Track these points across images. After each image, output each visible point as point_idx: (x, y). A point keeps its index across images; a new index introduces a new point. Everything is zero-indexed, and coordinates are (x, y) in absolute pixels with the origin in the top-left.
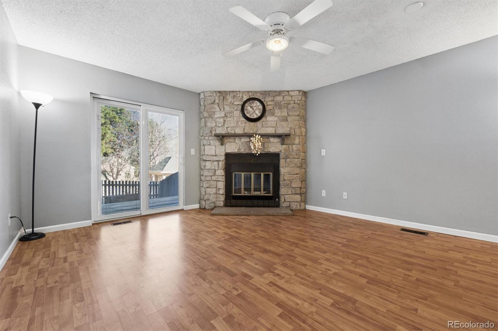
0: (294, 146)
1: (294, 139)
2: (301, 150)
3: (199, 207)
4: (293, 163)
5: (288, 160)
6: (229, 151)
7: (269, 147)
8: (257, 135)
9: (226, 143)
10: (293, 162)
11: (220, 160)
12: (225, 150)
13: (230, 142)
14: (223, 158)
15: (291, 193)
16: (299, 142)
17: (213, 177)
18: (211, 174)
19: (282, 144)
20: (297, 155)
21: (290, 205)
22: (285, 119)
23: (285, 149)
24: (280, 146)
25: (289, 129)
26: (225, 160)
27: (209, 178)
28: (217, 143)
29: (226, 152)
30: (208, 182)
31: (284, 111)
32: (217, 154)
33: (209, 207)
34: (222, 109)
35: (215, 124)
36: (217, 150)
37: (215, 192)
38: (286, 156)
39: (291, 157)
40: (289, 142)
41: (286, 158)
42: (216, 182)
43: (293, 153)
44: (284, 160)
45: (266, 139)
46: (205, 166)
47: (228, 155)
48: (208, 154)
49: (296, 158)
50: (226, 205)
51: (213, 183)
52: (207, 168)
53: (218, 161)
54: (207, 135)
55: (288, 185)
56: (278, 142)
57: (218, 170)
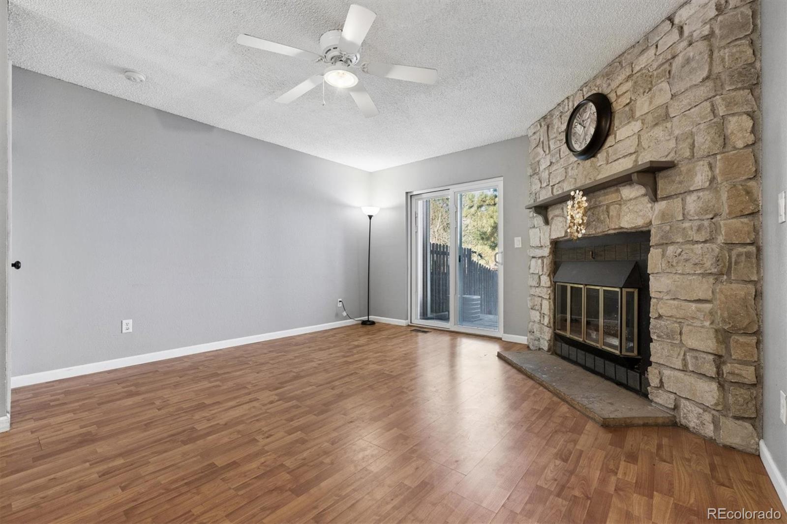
0: (691, 199)
1: (691, 173)
2: (725, 210)
3: (527, 342)
4: (687, 260)
5: (671, 249)
6: (555, 236)
7: (623, 213)
8: (578, 191)
9: (552, 219)
10: (685, 256)
11: (544, 255)
12: (550, 235)
13: (557, 216)
14: (546, 252)
15: (679, 364)
16: (713, 180)
17: (537, 289)
18: (535, 283)
19: (655, 198)
20: (699, 229)
21: (676, 407)
22: (664, 116)
23: (663, 216)
24: (650, 205)
25: (672, 144)
26: (551, 256)
27: (533, 291)
28: (540, 221)
29: (551, 238)
30: (533, 297)
31: (661, 90)
32: (542, 244)
33: (534, 346)
34: (547, 152)
35: (539, 185)
36: (542, 236)
37: (540, 319)
38: (662, 238)
39: (680, 240)
40: (671, 189)
41: (666, 244)
42: (540, 299)
43: (687, 224)
44: (660, 250)
45: (614, 195)
46: (530, 268)
47: (556, 244)
48: (533, 245)
49: (697, 242)
50: (553, 351)
51: (537, 301)
52: (531, 271)
53: (542, 257)
55: (670, 335)
56: (643, 195)
57: (543, 276)
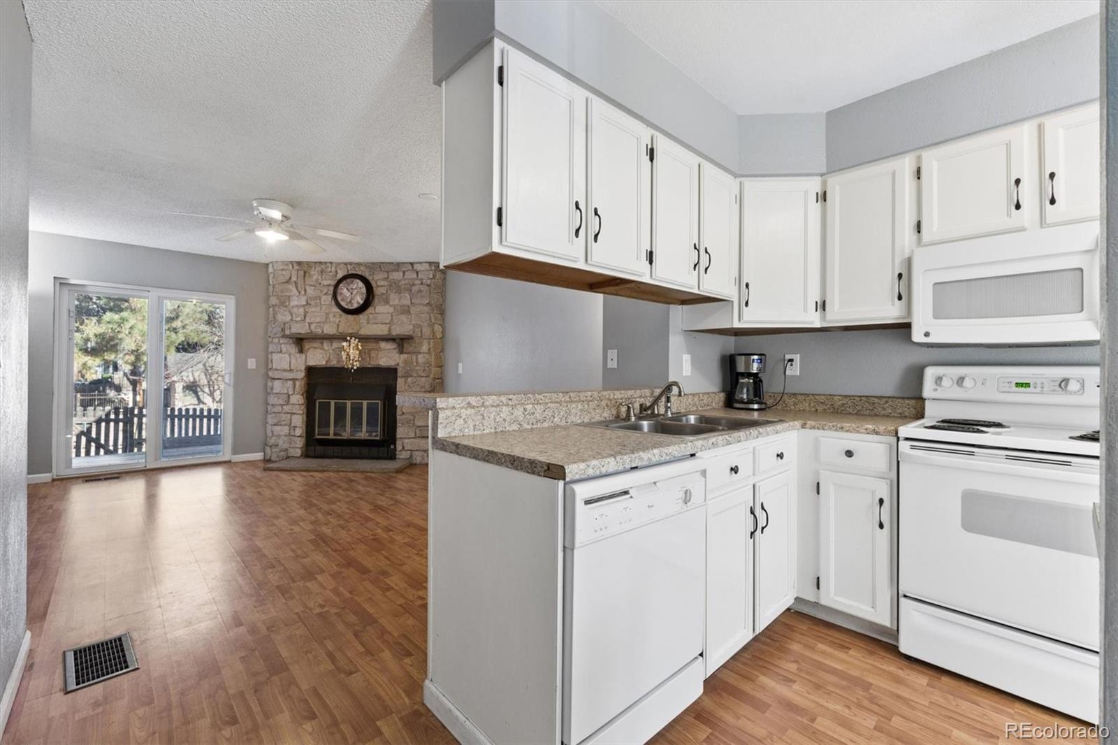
0: (420, 356)
1: (421, 344)
2: (433, 364)
3: (262, 458)
4: (418, 385)
5: (410, 379)
6: (312, 363)
7: (379, 356)
8: (353, 338)
9: (309, 349)
10: (417, 383)
11: (298, 377)
12: (306, 362)
13: (315, 348)
14: (301, 375)
15: (413, 435)
16: (429, 349)
17: (284, 407)
18: (281, 402)
19: (401, 352)
20: (424, 371)
21: (411, 456)
22: (406, 311)
23: (405, 362)
24: (398, 355)
25: (411, 327)
26: (305, 379)
27: (278, 409)
28: (293, 349)
29: (308, 364)
30: (278, 414)
31: (406, 297)
32: (292, 368)
33: (277, 457)
34: (303, 292)
35: (290, 318)
36: (293, 361)
37: (288, 432)
38: (405, 373)
39: (415, 375)
40: (411, 349)
41: (406, 376)
42: (289, 415)
43: (418, 368)
44: (403, 379)
45: (374, 344)
46: (272, 389)
47: (311, 371)
48: (278, 368)
49: (423, 377)
50: (307, 454)
51: (284, 417)
52: (274, 391)
53: (294, 380)
54: (277, 336)
55: (408, 422)
56: (395, 349)
57: (294, 396)
